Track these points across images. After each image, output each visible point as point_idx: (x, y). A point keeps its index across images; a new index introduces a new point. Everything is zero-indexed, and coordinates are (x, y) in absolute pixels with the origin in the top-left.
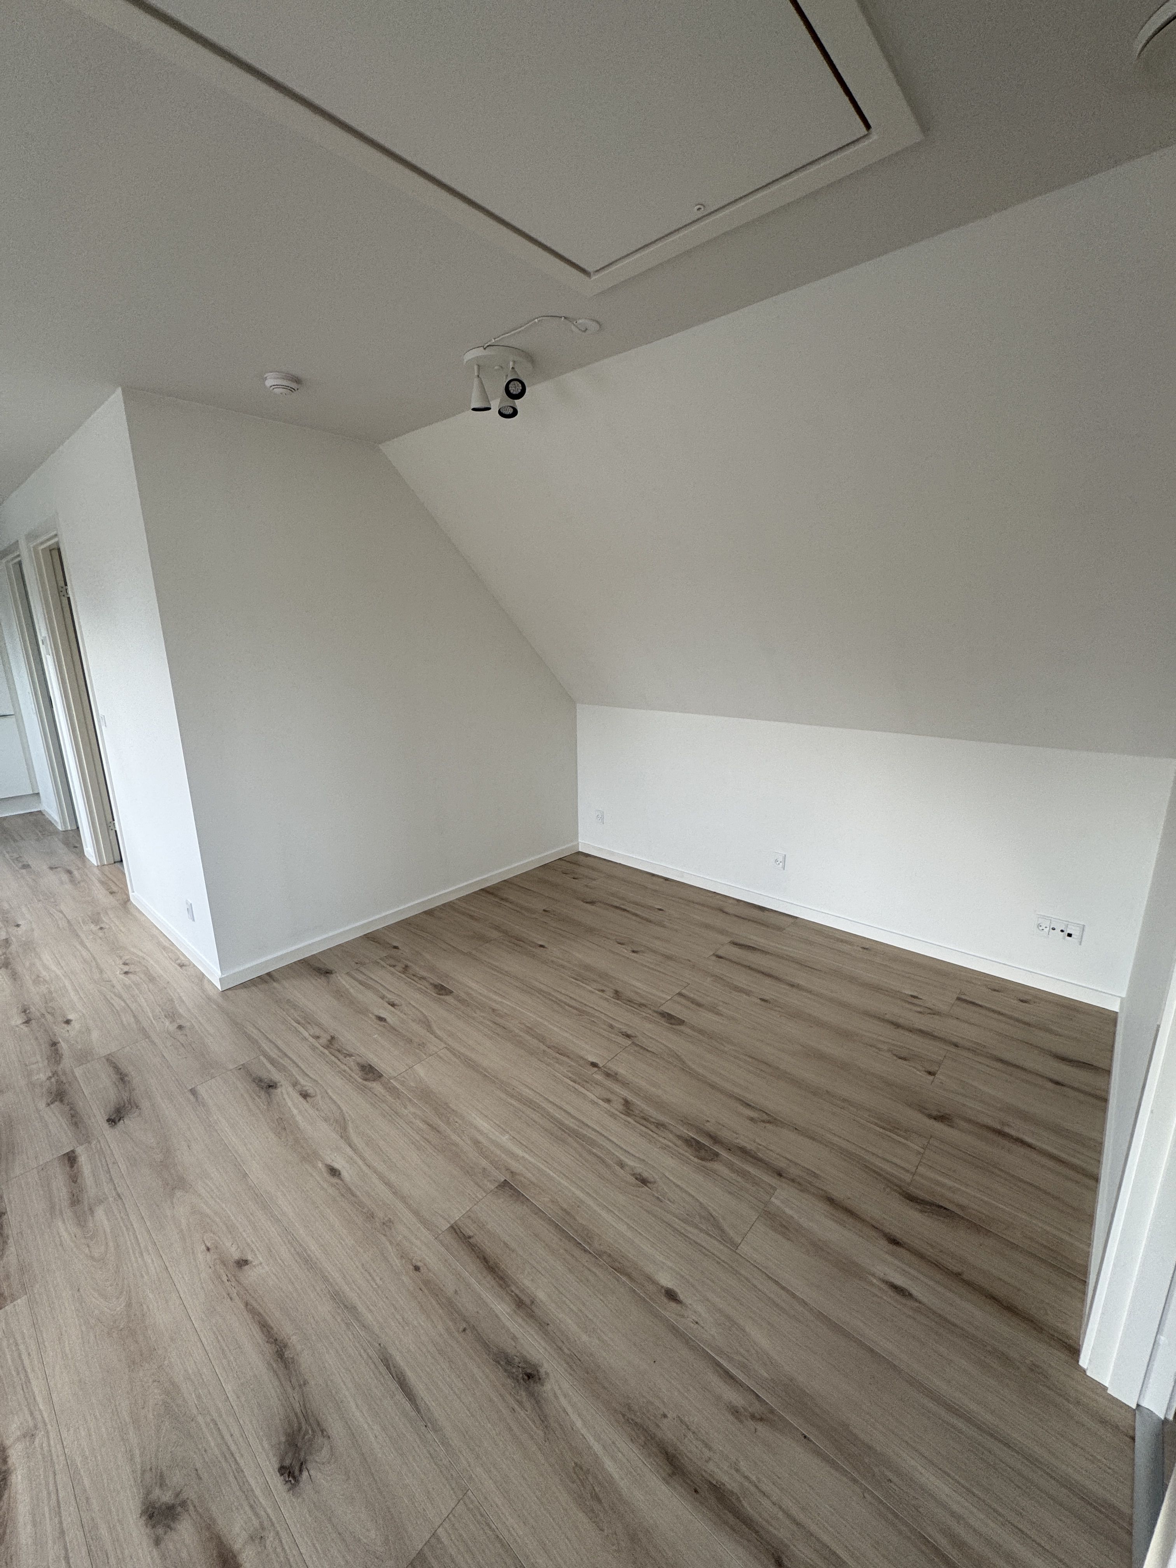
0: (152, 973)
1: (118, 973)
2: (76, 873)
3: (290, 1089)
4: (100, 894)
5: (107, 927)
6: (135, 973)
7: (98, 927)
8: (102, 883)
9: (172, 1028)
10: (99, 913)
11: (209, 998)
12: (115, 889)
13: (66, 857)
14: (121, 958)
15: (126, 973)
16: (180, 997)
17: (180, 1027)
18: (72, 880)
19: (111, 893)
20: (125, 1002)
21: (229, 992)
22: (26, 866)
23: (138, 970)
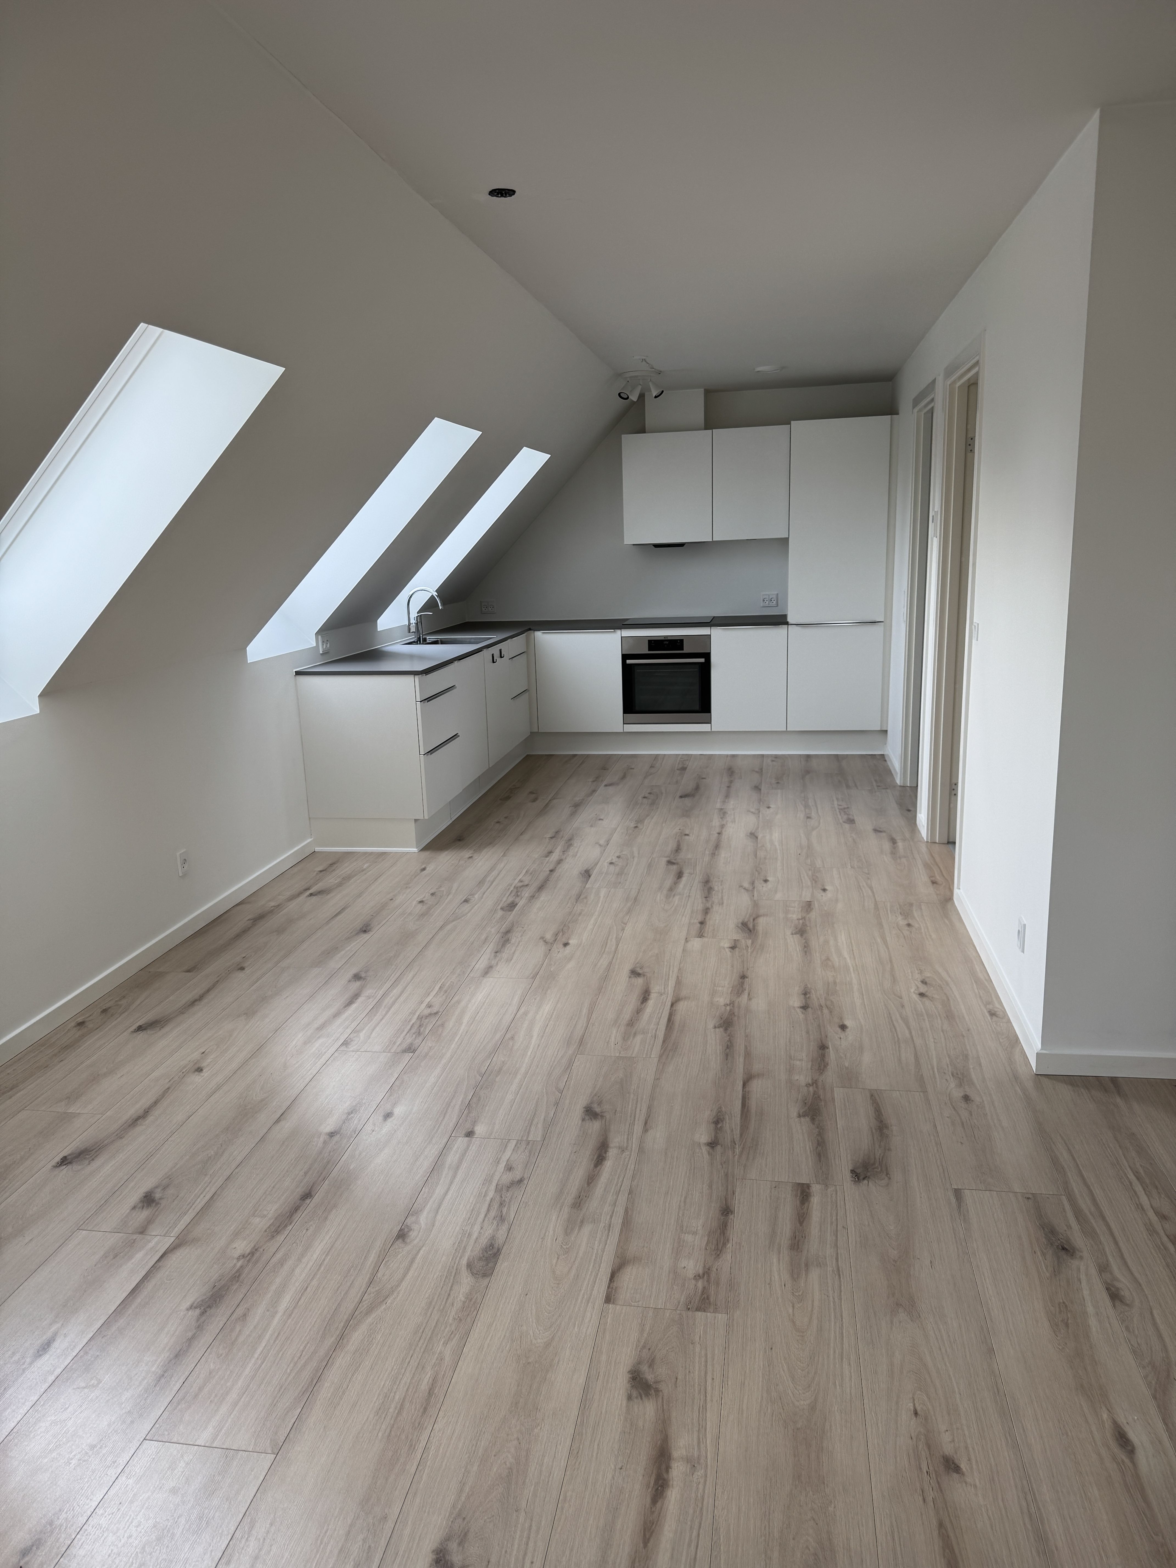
0: (953, 1008)
1: (912, 990)
2: (900, 844)
3: (1093, 1271)
4: (921, 878)
5: (917, 926)
6: (932, 999)
7: (906, 922)
8: (926, 866)
9: (957, 1094)
10: (911, 905)
11: (1016, 1077)
12: (938, 878)
13: (895, 820)
14: (921, 972)
15: (922, 995)
16: (978, 1057)
17: (966, 1098)
18: (894, 852)
19: (934, 883)
20: (911, 1033)
21: (1045, 1081)
22: (851, 821)
23: (936, 996)
